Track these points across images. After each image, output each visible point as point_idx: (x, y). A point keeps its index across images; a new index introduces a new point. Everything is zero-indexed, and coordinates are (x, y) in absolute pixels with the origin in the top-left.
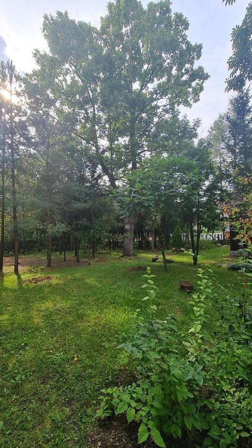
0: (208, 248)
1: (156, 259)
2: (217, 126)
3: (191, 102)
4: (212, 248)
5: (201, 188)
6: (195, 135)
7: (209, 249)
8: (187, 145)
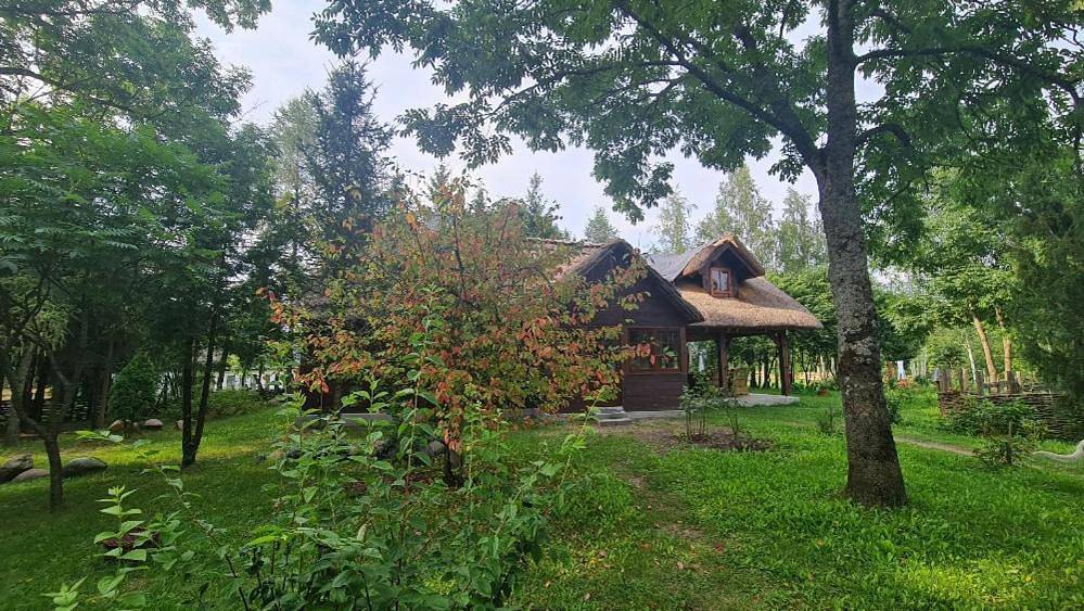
0: (241, 411)
1: (19, 470)
2: (295, 111)
3: (233, 18)
4: (254, 411)
5: (232, 249)
6: (233, 107)
7: (243, 414)
8: (204, 122)
